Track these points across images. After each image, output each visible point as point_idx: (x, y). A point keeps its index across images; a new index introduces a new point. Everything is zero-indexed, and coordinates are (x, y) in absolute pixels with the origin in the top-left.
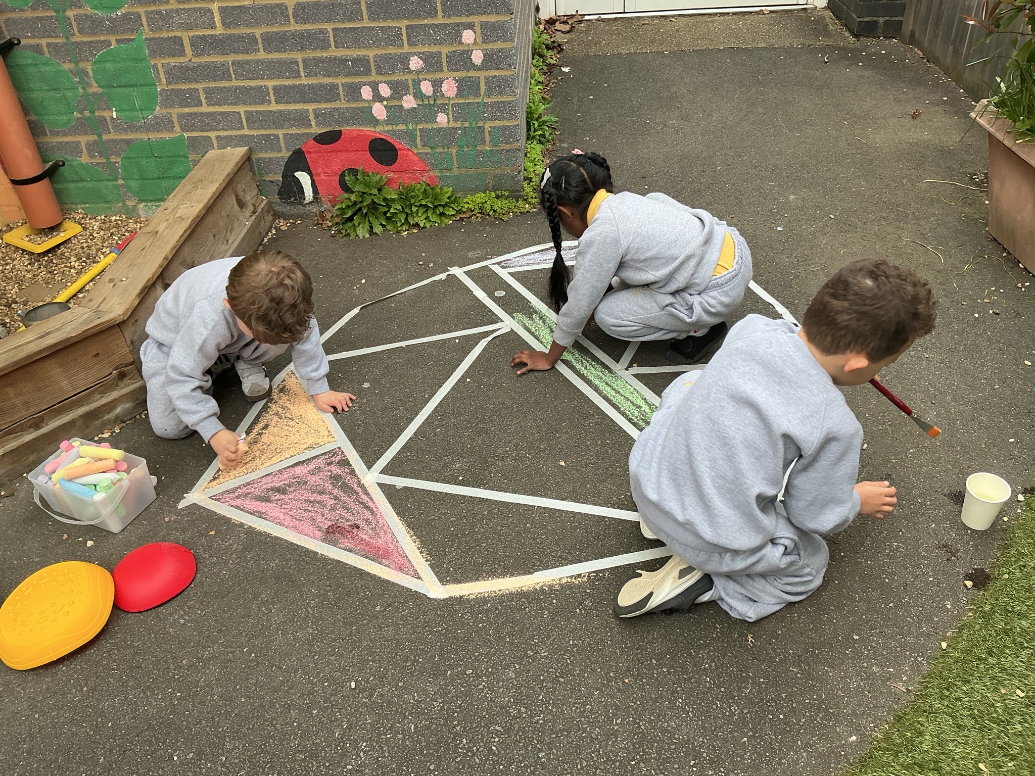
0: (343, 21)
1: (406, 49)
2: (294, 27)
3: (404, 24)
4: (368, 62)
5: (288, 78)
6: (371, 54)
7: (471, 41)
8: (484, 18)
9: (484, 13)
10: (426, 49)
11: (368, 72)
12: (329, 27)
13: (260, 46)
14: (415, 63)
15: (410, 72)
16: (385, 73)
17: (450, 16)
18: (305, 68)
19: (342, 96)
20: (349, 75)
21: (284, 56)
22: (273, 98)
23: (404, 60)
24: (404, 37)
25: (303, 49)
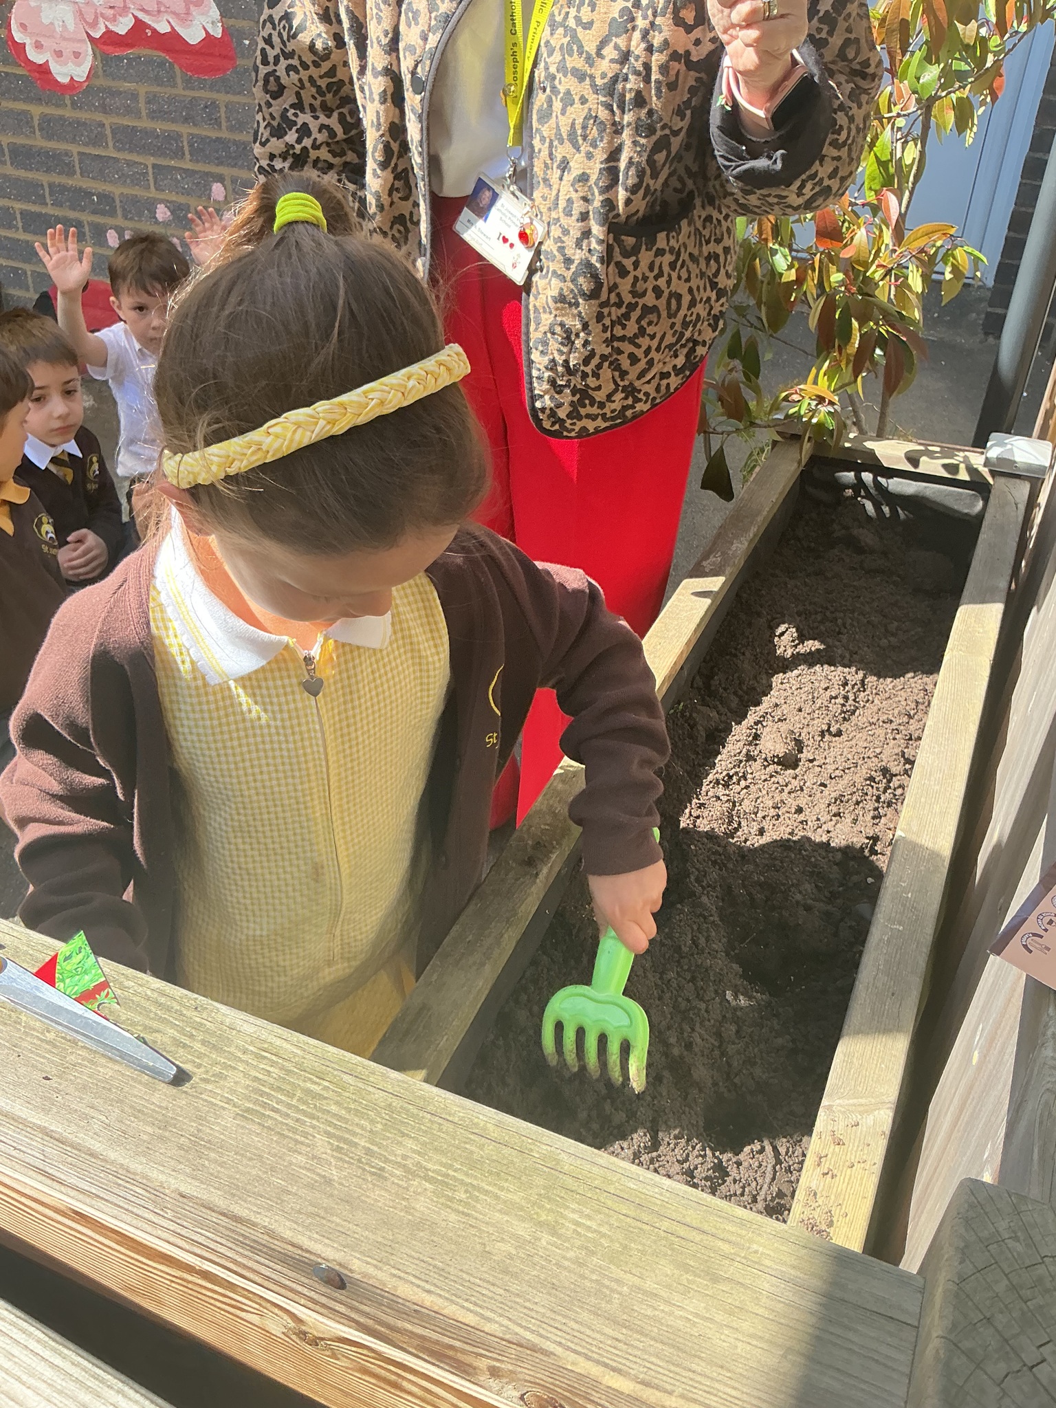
0: (87, 144)
1: (153, 193)
2: (39, 142)
3: (150, 161)
4: (114, 201)
5: (34, 203)
6: (117, 191)
7: (221, 198)
8: (235, 172)
9: (235, 166)
10: (173, 197)
11: (112, 213)
12: (74, 149)
13: (7, 157)
14: (162, 213)
15: (157, 222)
16: (131, 219)
17: (197, 161)
18: (51, 195)
19: (88, 237)
20: (94, 212)
21: (30, 175)
22: (20, 225)
23: (151, 206)
24: (151, 178)
25: (48, 171)
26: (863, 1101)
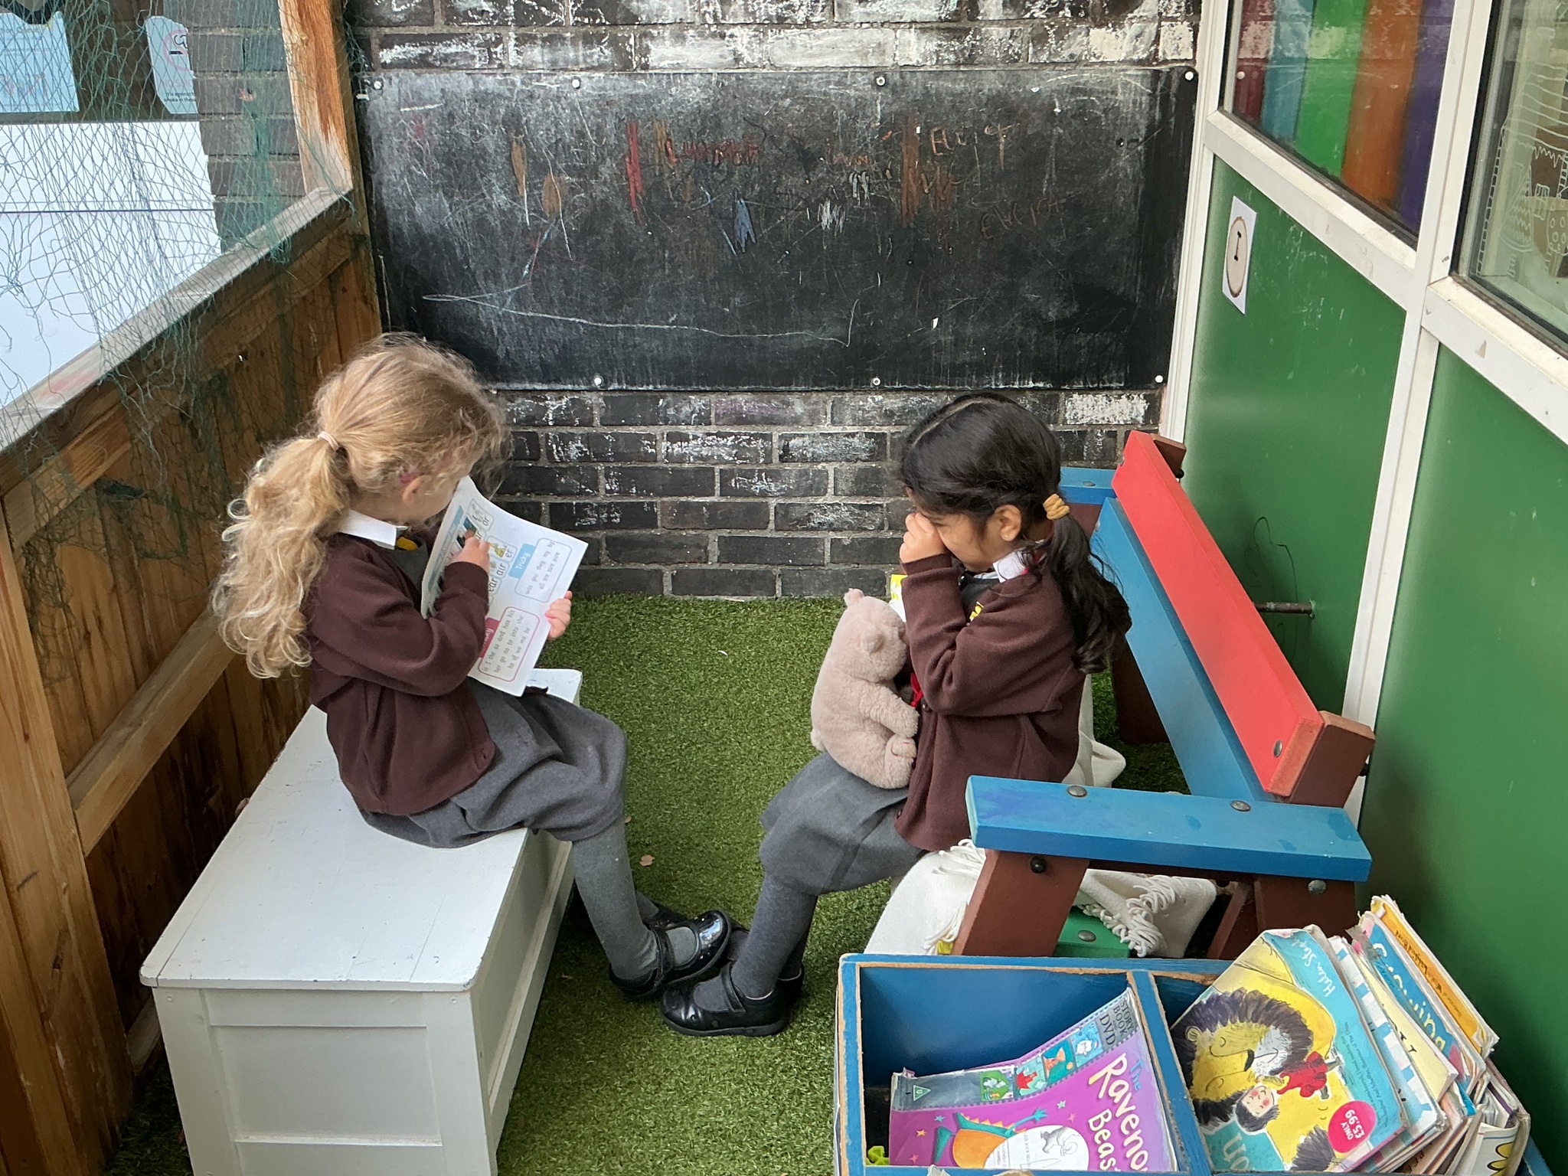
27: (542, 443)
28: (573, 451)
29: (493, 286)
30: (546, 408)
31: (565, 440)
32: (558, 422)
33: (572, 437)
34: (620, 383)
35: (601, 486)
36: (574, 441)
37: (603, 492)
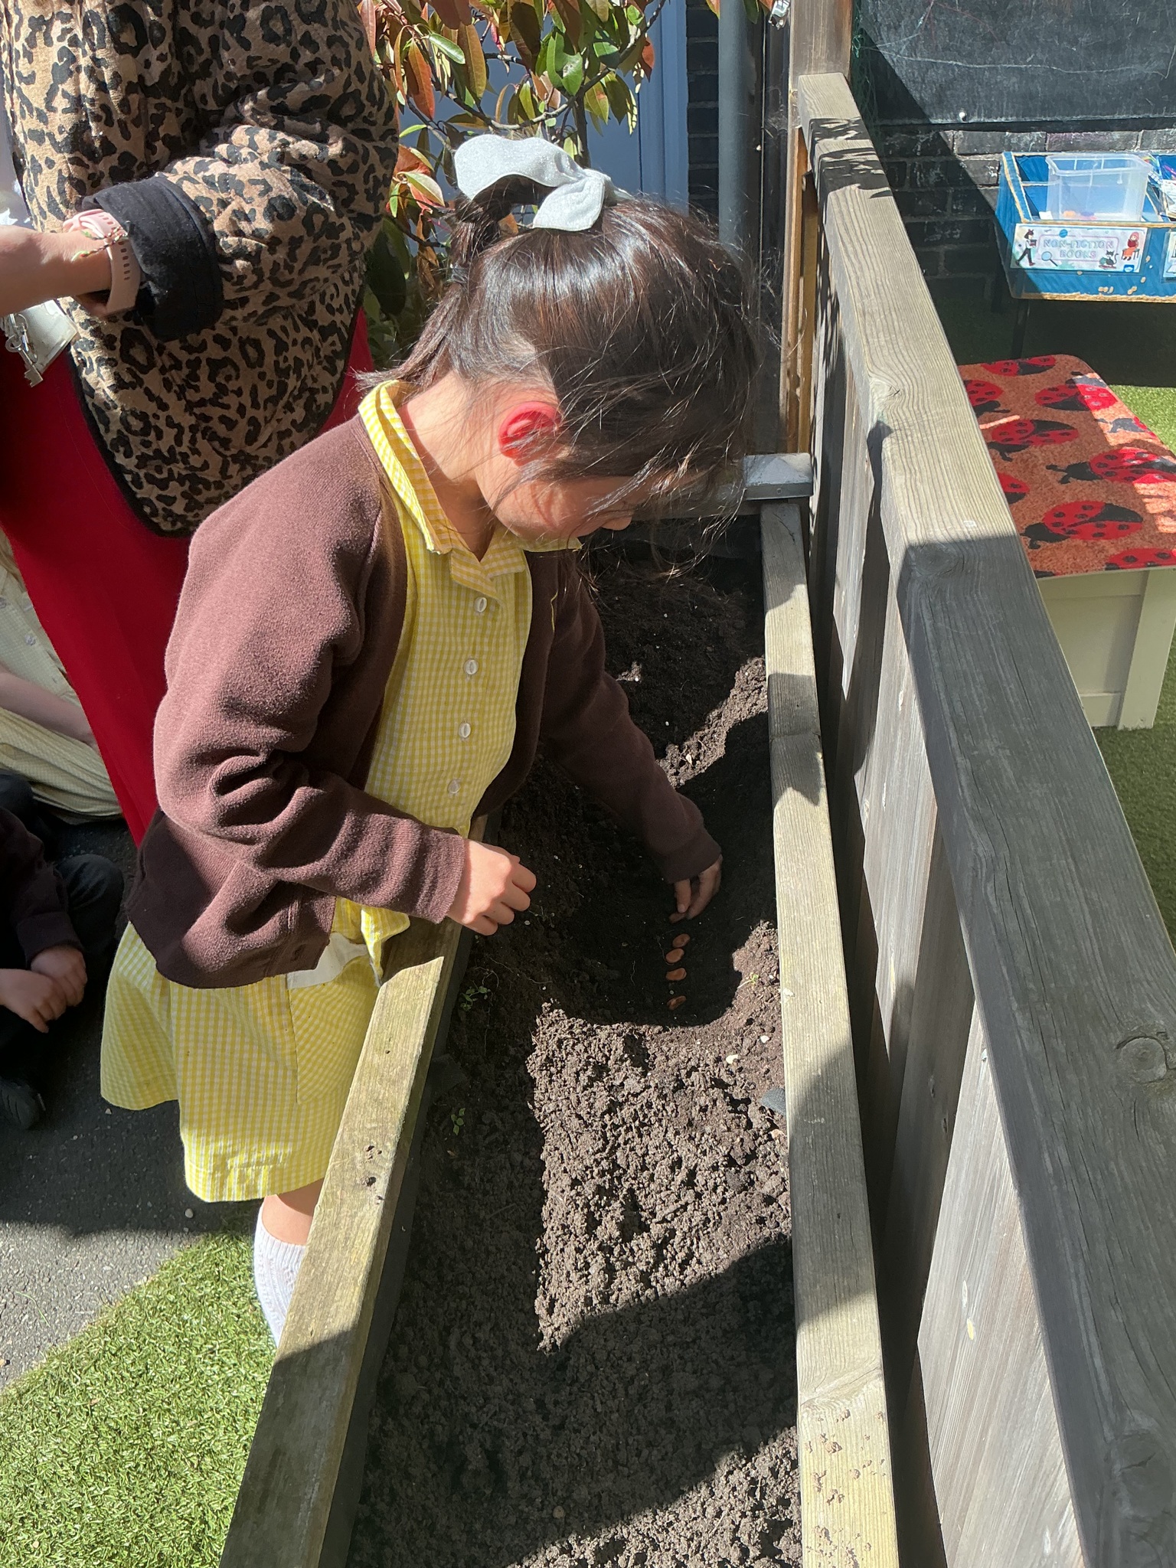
26: (846, 1378)
27: (908, 171)
28: (933, 178)
29: (892, 37)
30: (917, 140)
31: (927, 167)
32: (924, 153)
33: (933, 165)
34: (979, 116)
35: (948, 207)
36: (934, 168)
37: (949, 211)
